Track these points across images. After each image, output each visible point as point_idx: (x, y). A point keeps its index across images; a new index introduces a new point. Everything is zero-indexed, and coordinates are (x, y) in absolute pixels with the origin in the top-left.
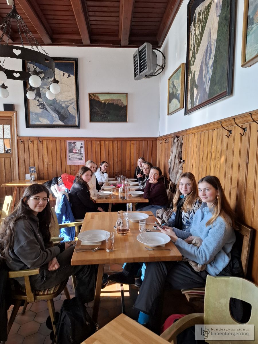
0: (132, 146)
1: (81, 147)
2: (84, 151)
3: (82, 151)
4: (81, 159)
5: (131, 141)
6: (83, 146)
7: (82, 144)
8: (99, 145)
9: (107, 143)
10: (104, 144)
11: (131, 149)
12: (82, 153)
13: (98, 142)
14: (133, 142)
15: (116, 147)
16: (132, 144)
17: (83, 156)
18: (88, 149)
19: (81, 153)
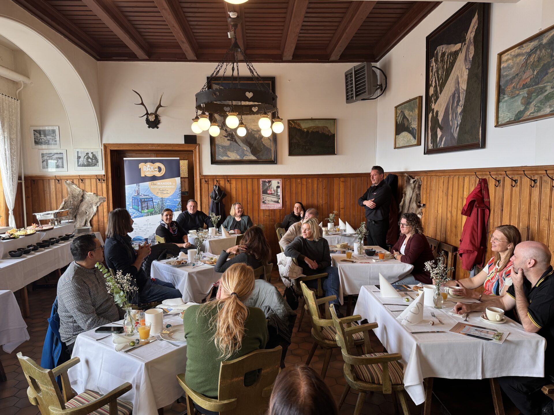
0: (342, 185)
1: (278, 187)
2: (281, 192)
3: (278, 192)
4: (278, 202)
5: (340, 178)
6: (280, 185)
7: (278, 183)
8: (299, 184)
9: (310, 181)
10: (306, 182)
11: (341, 189)
12: (279, 194)
13: (299, 181)
14: (342, 179)
15: (321, 186)
16: (341, 182)
17: (280, 198)
18: (287, 190)
19: (277, 195)
